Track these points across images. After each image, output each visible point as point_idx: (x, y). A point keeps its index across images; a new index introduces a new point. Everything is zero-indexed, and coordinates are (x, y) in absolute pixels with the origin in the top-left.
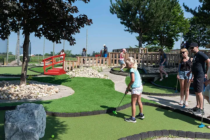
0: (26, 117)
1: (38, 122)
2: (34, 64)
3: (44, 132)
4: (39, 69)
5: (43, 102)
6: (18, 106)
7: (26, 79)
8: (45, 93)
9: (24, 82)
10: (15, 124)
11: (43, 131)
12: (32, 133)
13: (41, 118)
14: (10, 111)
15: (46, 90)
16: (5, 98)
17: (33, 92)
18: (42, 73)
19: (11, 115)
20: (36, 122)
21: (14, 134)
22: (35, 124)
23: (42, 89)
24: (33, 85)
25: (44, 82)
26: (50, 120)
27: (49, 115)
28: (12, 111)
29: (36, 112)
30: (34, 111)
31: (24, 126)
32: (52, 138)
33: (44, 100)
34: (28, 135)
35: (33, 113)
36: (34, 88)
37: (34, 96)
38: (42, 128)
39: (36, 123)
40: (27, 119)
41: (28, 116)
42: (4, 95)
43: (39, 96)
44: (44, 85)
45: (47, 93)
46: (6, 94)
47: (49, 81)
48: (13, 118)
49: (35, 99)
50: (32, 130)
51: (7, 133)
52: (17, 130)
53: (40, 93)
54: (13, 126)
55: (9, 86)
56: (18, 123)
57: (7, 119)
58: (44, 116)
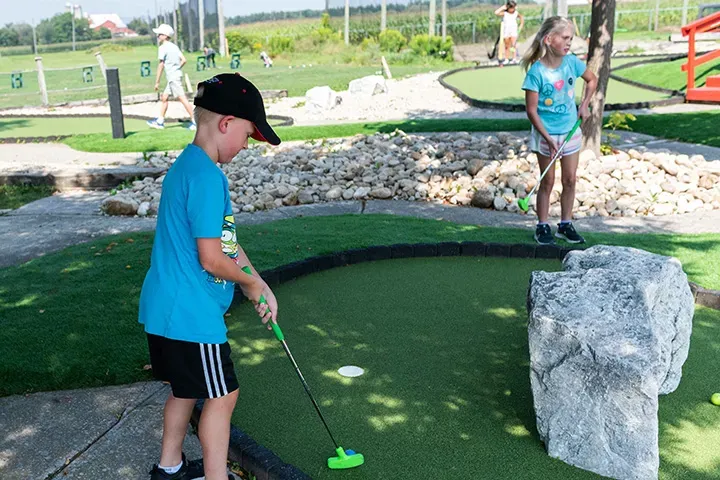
0: (610, 306)
1: (656, 333)
2: (633, 45)
3: (680, 375)
4: (659, 74)
5: (678, 240)
6: (575, 252)
7: (599, 128)
8: (690, 196)
9: (591, 140)
10: (568, 324)
11: (673, 370)
12: (631, 369)
13: (671, 315)
14: (548, 275)
15: (695, 181)
16: (512, 205)
17: (631, 187)
18: (675, 93)
19: (552, 288)
20: (650, 330)
21: (562, 361)
22: (646, 337)
23: (675, 175)
24: (631, 157)
25: (685, 141)
26: (708, 325)
27: (705, 303)
28: (555, 273)
29: (649, 289)
30: (641, 283)
31: (602, 337)
32: (712, 403)
33: (681, 231)
34: (616, 374)
35: (639, 291)
36: (635, 170)
37: (635, 207)
38: (672, 355)
39: (650, 335)
40: (613, 313)
41: (619, 305)
42: (509, 195)
43: (659, 209)
44: (683, 158)
45: (696, 198)
46: (515, 192)
47: (710, 135)
48: (558, 301)
49: (639, 223)
50: (632, 357)
51: (537, 353)
52: (576, 348)
53: (663, 197)
54: (559, 331)
55: (525, 157)
56: (578, 324)
57: (540, 304)
58: (683, 310)
